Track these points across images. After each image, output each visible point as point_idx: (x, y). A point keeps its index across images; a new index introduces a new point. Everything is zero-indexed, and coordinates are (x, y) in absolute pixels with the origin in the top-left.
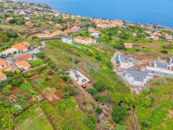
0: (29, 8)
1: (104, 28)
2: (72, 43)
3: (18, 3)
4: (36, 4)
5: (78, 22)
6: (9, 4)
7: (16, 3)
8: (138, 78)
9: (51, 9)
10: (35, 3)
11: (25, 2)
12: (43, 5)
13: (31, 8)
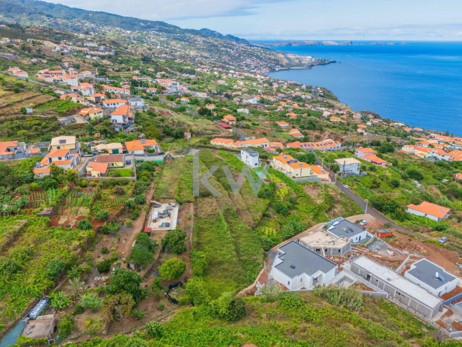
0: (282, 93)
1: (423, 157)
2: (257, 166)
3: (264, 82)
4: (304, 87)
5: (362, 134)
6: (247, 83)
7: (261, 81)
8: (293, 267)
9: (336, 99)
10: (302, 85)
11: (280, 82)
12: (319, 89)
13: (285, 94)
